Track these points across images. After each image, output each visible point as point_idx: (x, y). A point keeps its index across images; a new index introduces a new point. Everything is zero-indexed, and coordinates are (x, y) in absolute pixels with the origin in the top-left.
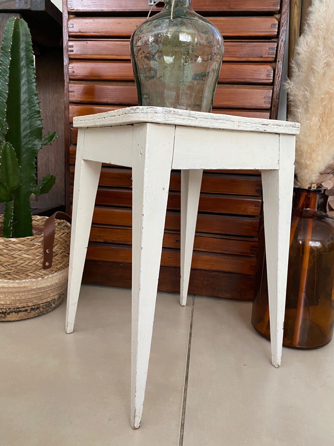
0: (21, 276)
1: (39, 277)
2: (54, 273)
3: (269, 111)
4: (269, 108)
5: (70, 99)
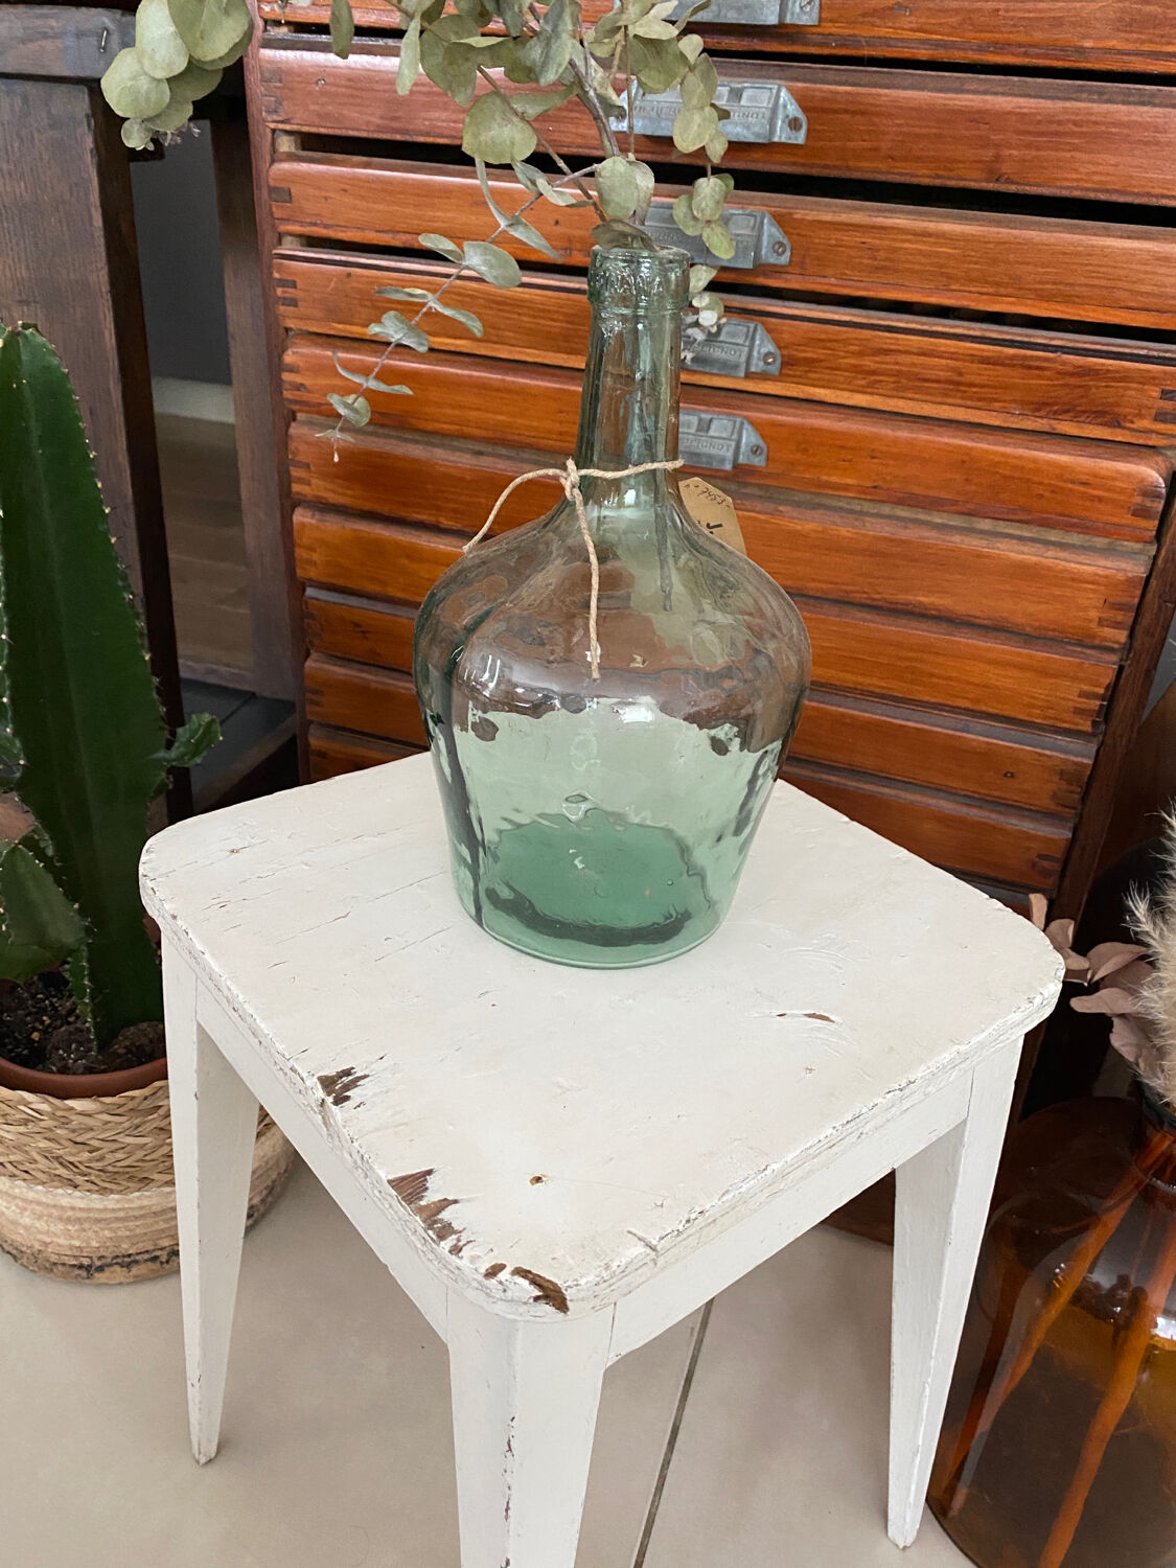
3: (1115, 658)
4: (1116, 646)
5: (296, 488)
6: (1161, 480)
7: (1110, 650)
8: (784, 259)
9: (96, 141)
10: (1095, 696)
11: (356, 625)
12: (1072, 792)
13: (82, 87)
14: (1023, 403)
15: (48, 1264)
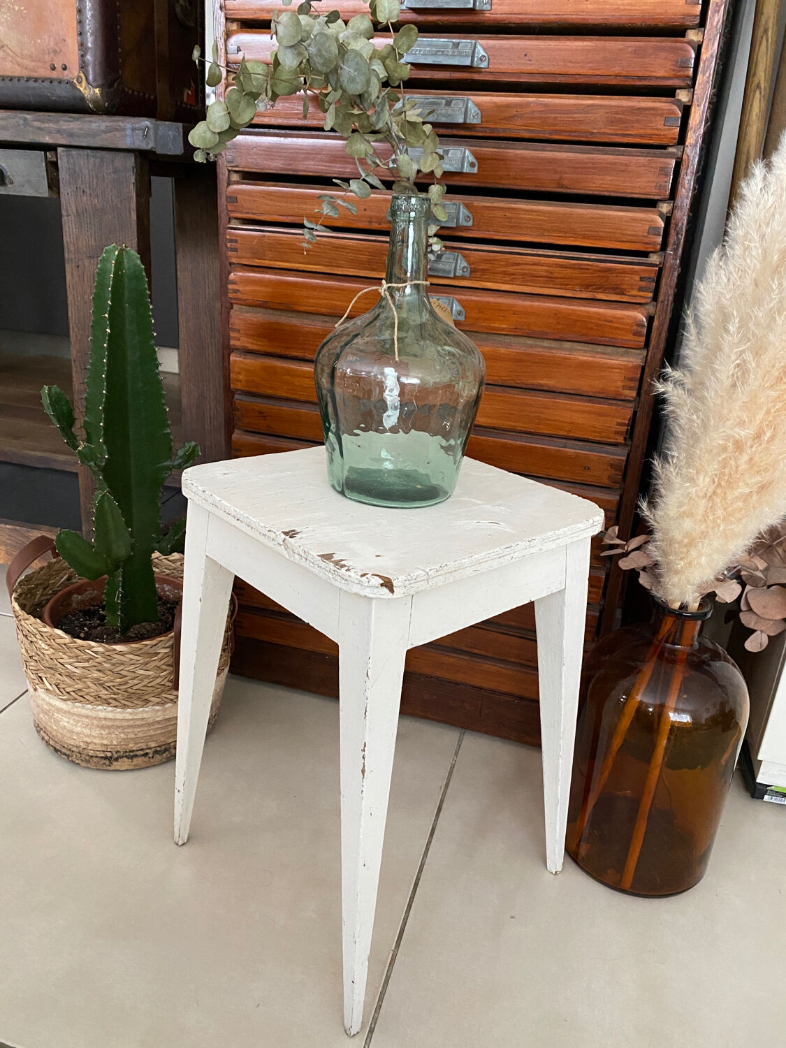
0: (135, 702)
1: (168, 703)
3: (632, 405)
4: (631, 399)
5: (232, 342)
6: (644, 319)
7: (629, 401)
8: (470, 224)
9: (136, 179)
10: (624, 425)
11: (260, 412)
12: (618, 475)
13: (131, 154)
14: (581, 285)
15: (87, 758)
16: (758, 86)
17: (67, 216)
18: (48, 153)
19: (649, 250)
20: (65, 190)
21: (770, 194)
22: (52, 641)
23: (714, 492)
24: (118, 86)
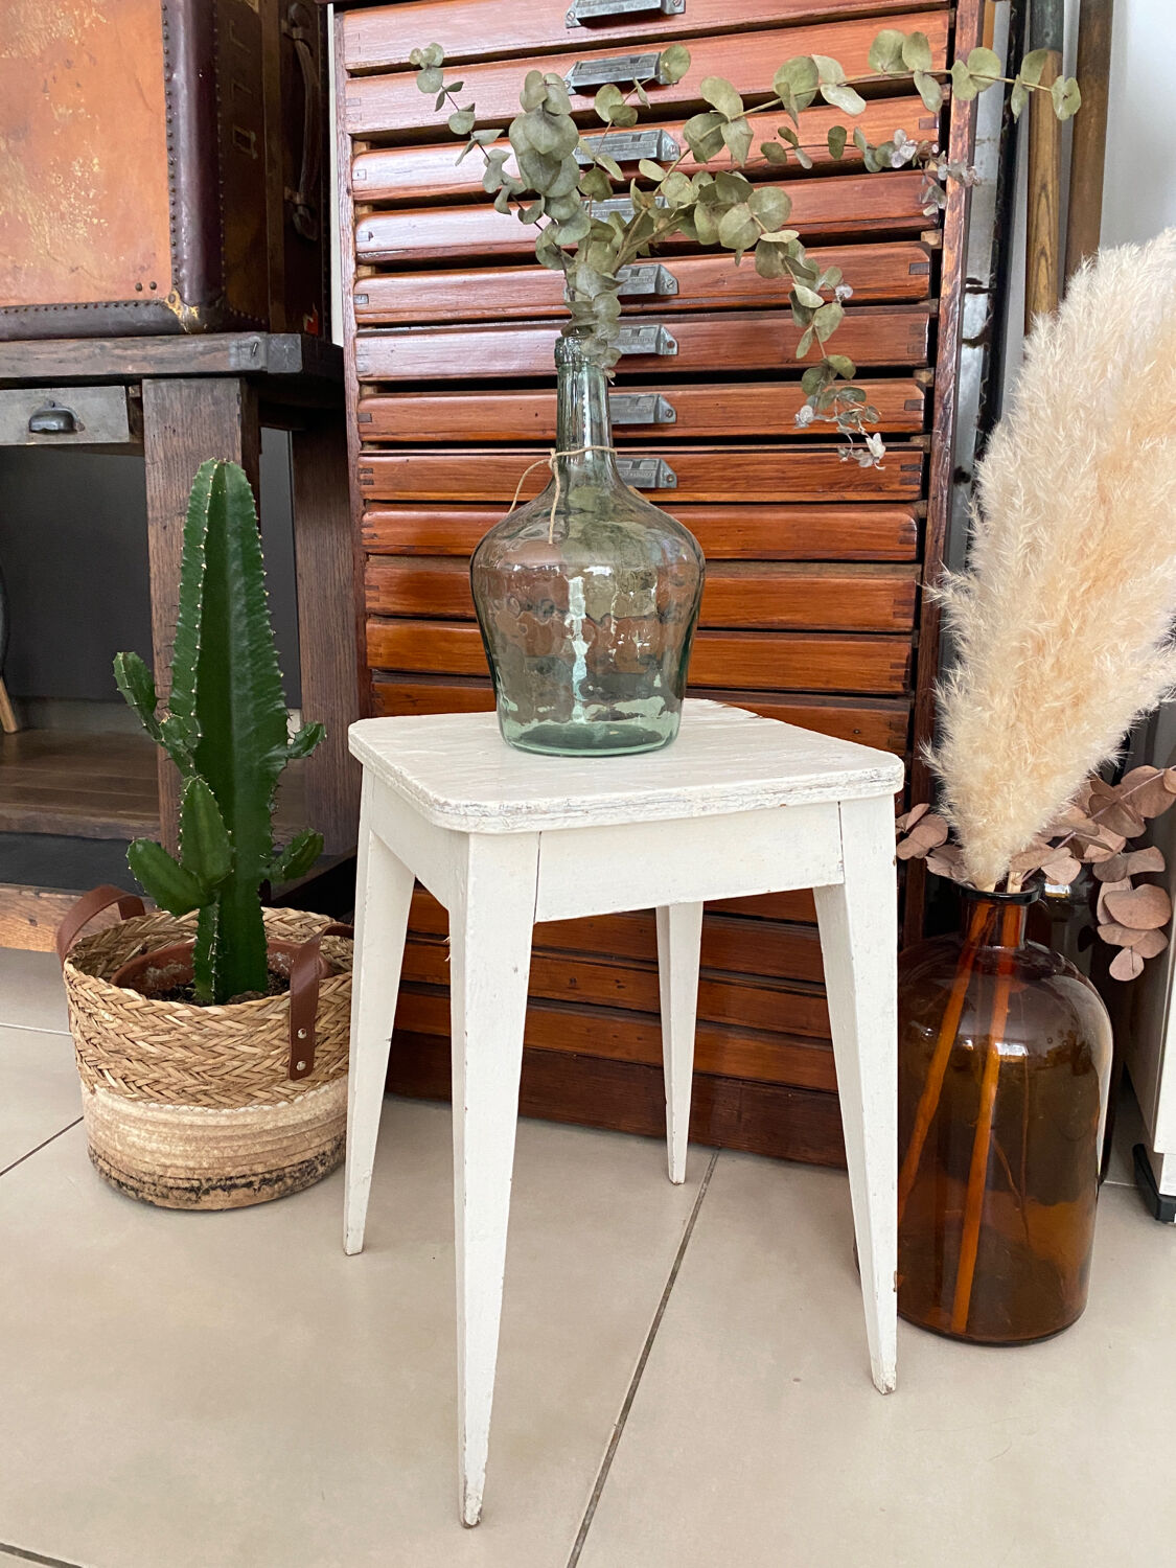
0: (234, 1097)
1: (281, 1100)
2: (319, 1087)
3: (909, 638)
4: (907, 630)
5: (369, 605)
6: (913, 521)
7: (905, 633)
8: (673, 420)
9: (241, 410)
10: (901, 666)
11: (408, 696)
12: (900, 737)
13: (235, 379)
14: (823, 485)
15: (165, 1191)
16: (1043, 253)
17: (153, 464)
18: (130, 388)
19: (908, 431)
20: (151, 431)
21: (1057, 346)
22: (119, 1006)
23: (1018, 718)
24: (221, 303)
